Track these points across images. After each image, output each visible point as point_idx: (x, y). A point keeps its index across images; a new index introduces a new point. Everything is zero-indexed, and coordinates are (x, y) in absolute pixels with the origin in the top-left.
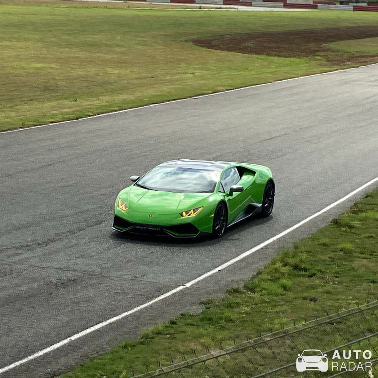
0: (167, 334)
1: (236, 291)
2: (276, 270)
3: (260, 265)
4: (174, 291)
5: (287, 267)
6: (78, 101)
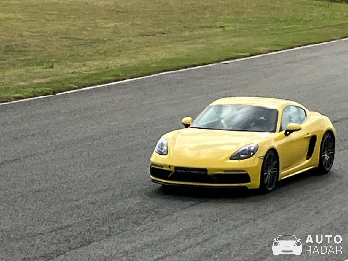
6: (55, 67)
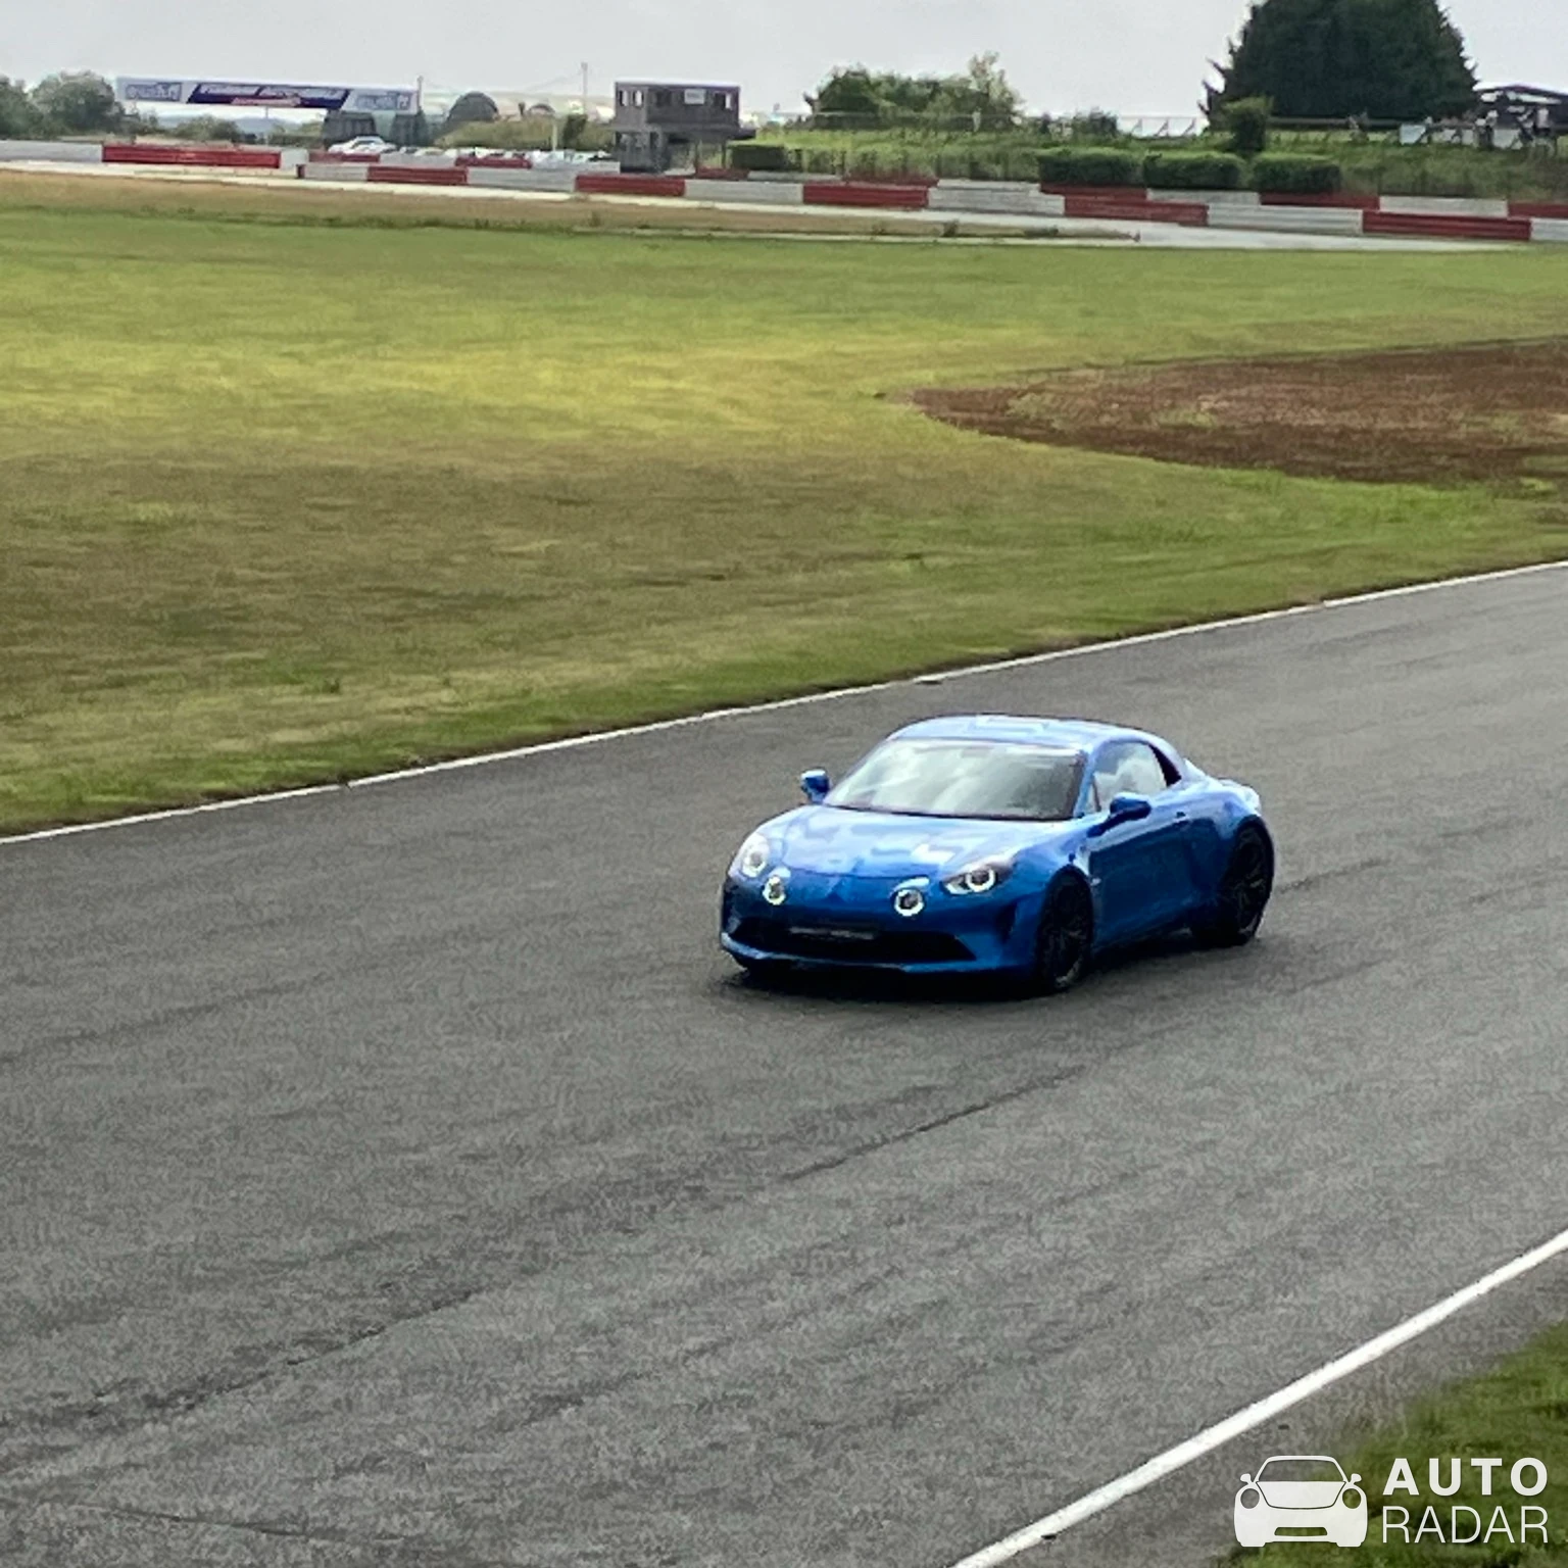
6: (345, 689)
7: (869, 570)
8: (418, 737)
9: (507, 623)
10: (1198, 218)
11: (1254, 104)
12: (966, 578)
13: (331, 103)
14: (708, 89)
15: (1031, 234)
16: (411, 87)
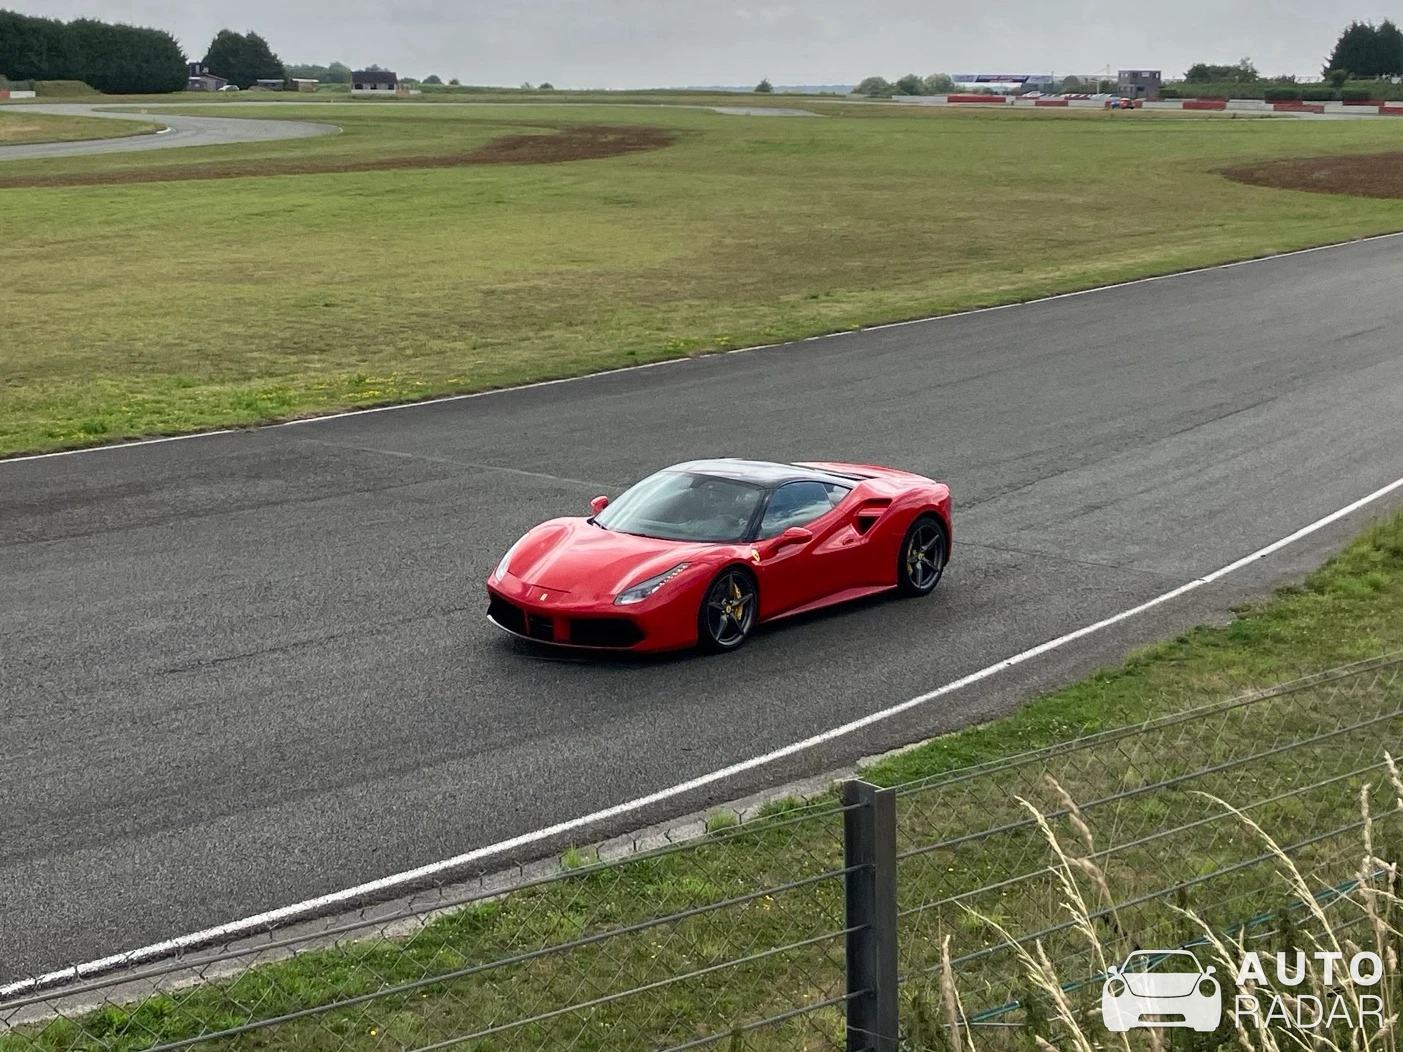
0: (1172, 660)
1: (1290, 591)
2: (1363, 557)
3: (1334, 549)
4: (1184, 589)
5: (1382, 551)
7: (1205, 230)
8: (1048, 287)
9: (1080, 249)
10: (1321, 110)
11: (1341, 71)
12: (1237, 232)
13: (1023, 81)
14: (1151, 72)
15: (1262, 117)
16: (1049, 74)
